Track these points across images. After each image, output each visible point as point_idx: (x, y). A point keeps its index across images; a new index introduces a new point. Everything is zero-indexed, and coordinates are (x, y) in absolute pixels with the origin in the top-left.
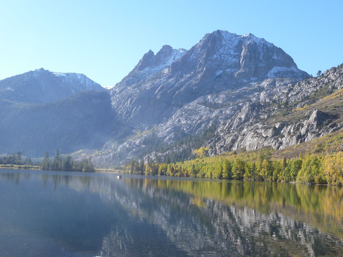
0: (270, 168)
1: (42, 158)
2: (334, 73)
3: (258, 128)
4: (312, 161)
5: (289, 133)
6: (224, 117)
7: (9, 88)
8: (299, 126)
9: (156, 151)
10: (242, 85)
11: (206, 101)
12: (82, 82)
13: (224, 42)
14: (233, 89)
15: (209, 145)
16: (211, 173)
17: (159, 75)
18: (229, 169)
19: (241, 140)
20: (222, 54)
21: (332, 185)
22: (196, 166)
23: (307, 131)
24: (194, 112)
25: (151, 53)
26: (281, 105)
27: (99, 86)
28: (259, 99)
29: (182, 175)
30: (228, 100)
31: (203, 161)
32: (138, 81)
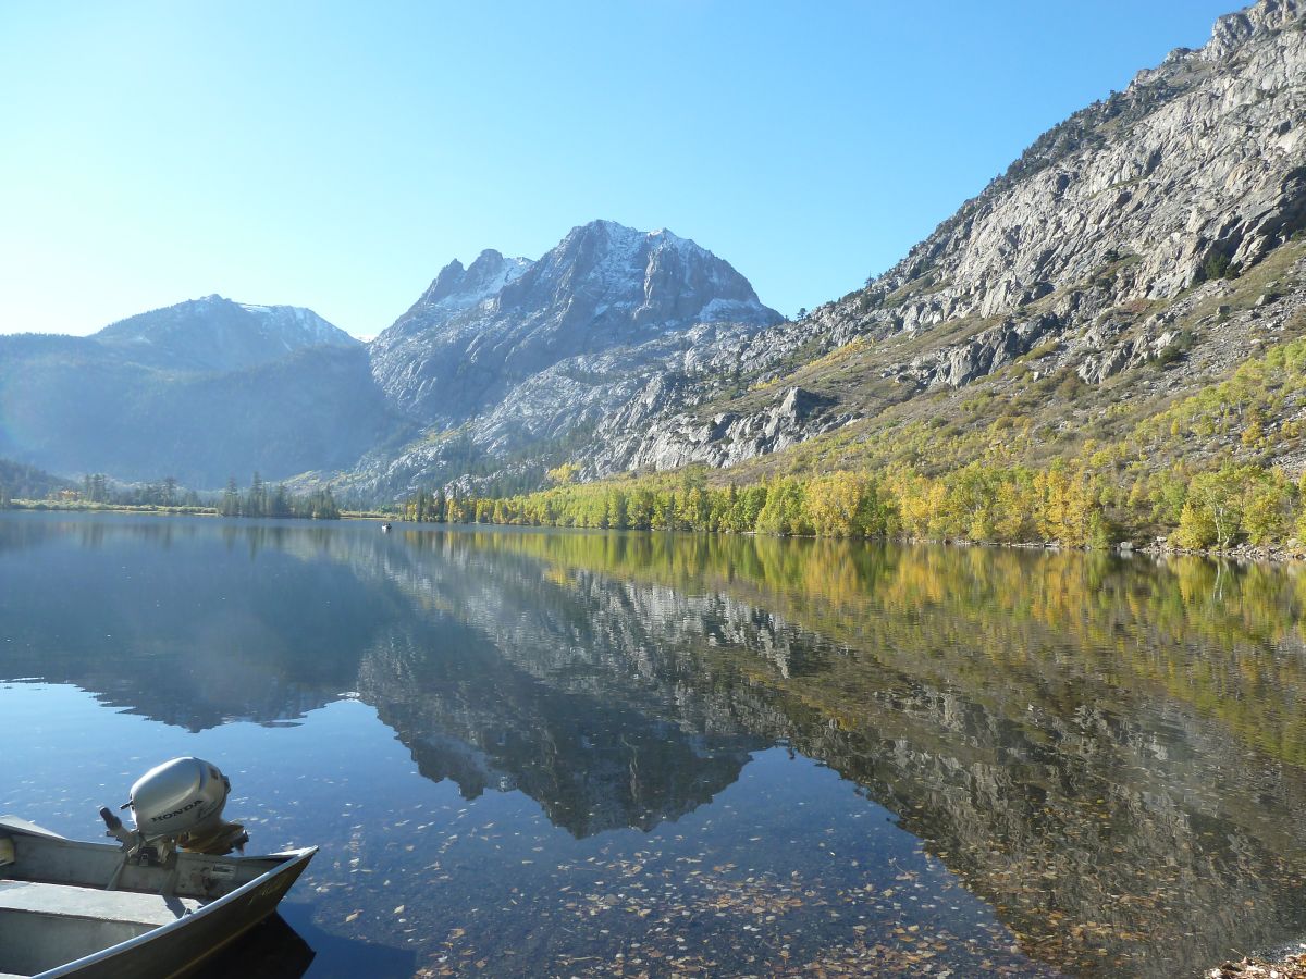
0: (705, 506)
1: (223, 491)
2: (831, 313)
3: (680, 425)
4: (786, 491)
5: (742, 434)
6: (610, 401)
7: (140, 339)
8: (761, 419)
9: (471, 473)
10: (648, 335)
11: (573, 369)
12: (306, 327)
13: (610, 246)
14: (629, 344)
15: (581, 460)
16: (586, 518)
17: (475, 313)
18: (622, 509)
19: (647, 450)
20: (608, 270)
21: (824, 537)
22: (554, 504)
23: (777, 430)
24: (550, 390)
25: (456, 265)
26: (727, 378)
27: (345, 335)
28: (683, 365)
29: (525, 523)
30: (619, 367)
31: (569, 492)
32: (429, 326)
